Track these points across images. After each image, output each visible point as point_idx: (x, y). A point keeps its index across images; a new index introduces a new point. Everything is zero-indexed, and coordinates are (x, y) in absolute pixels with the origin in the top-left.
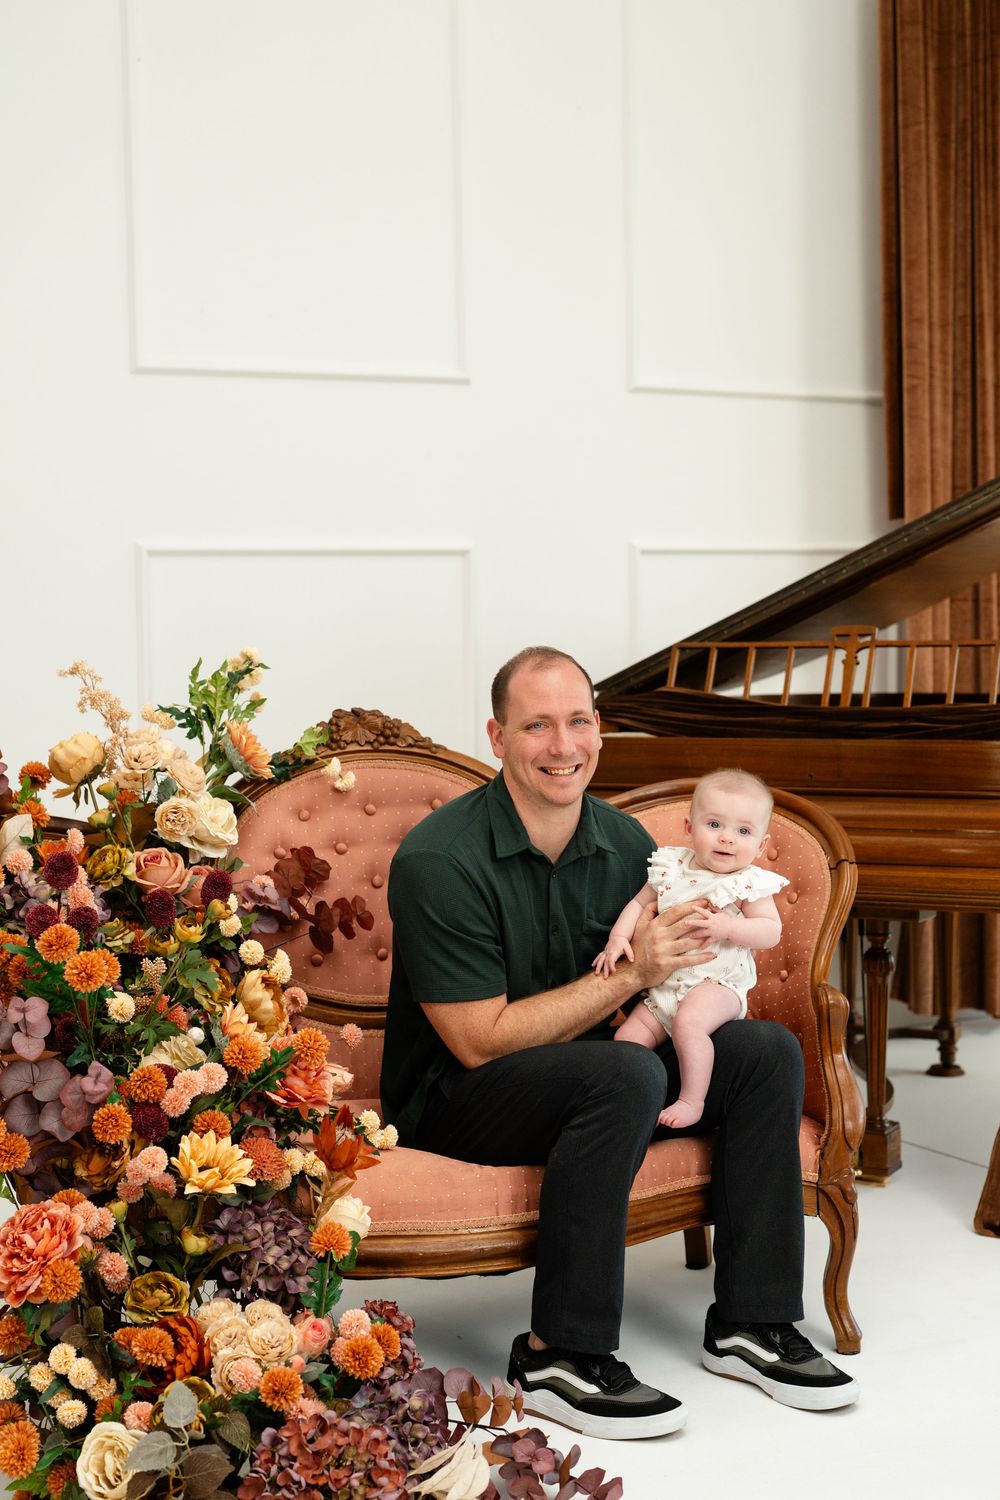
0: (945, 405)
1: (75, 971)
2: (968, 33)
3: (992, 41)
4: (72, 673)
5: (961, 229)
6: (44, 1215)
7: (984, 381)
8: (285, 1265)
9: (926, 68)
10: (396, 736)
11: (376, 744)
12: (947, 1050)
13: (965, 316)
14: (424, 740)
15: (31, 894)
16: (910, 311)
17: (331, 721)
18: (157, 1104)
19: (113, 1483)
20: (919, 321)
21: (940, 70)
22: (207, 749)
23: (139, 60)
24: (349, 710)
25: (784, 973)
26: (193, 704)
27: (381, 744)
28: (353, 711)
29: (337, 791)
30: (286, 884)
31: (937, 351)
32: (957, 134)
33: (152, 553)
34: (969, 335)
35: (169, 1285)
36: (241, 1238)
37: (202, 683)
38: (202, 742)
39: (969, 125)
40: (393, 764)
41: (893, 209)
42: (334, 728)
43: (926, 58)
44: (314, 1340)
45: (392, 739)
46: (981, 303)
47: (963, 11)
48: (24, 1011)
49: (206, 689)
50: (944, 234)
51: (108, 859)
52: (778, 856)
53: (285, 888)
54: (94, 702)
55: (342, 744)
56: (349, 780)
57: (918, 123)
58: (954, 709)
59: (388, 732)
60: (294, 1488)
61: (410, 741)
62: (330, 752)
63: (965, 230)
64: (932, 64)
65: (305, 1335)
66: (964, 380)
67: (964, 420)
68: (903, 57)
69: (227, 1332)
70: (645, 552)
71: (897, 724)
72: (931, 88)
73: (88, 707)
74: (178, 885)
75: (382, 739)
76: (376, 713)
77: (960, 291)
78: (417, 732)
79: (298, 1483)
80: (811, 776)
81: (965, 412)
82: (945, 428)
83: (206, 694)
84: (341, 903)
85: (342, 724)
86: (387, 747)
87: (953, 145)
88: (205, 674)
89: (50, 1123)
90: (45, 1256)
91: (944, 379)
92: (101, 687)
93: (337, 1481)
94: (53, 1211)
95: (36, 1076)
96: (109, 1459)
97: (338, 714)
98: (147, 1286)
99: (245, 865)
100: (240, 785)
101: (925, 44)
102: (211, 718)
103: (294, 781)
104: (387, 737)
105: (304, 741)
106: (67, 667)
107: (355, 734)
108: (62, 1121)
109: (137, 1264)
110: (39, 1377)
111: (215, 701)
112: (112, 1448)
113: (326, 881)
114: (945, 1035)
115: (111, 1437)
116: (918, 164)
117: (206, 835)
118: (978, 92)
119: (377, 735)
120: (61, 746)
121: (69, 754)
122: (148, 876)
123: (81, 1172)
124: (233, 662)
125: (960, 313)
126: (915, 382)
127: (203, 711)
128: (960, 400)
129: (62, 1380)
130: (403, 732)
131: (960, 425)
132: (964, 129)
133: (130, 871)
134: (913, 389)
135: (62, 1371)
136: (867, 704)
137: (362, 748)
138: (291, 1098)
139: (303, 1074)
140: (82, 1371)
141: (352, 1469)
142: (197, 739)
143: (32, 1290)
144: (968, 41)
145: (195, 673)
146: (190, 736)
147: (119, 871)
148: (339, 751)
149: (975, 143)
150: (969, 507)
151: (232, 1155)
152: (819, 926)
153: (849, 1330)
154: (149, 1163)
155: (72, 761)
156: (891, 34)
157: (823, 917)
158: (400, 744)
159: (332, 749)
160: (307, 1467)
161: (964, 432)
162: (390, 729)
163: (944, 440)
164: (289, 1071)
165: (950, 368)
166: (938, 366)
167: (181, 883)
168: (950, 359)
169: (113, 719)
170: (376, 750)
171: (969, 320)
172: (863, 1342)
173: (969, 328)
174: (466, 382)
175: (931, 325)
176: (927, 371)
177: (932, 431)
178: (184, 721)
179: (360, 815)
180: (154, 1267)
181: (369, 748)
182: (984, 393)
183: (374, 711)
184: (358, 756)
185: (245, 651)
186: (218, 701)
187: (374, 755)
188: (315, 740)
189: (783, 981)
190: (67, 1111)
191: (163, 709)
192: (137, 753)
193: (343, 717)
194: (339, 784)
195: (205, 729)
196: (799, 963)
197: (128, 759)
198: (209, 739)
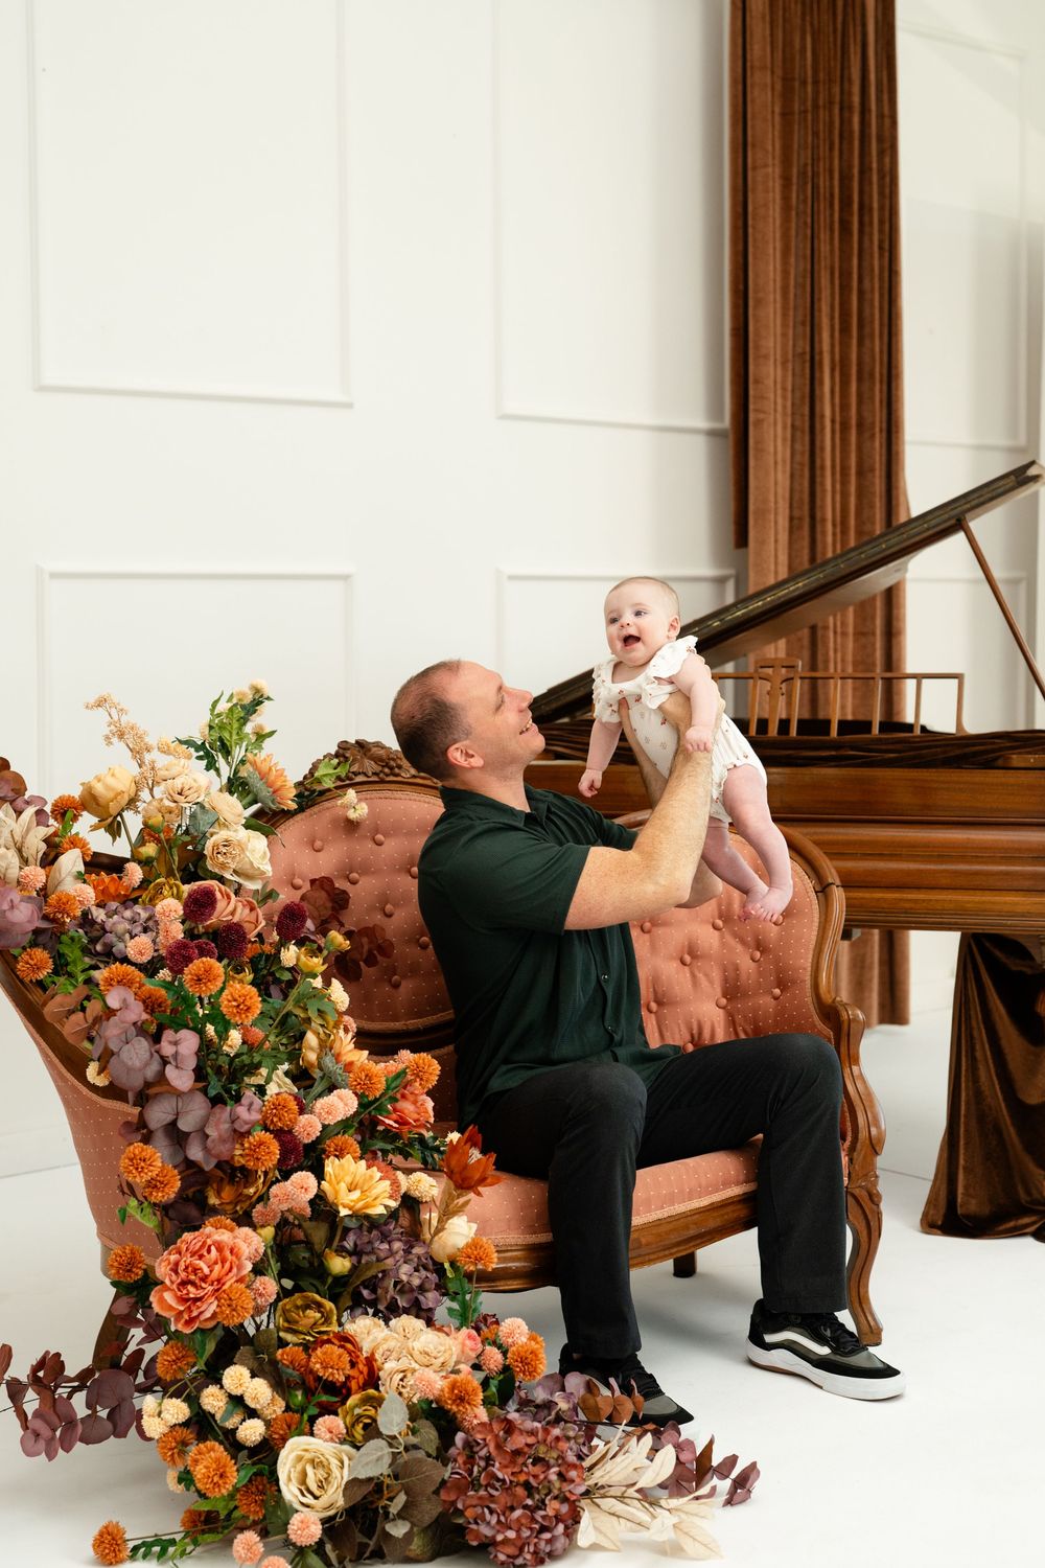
0: (784, 440)
1: (234, 1003)
2: (810, 80)
3: (829, 89)
4: (98, 706)
5: (801, 268)
6: (209, 1242)
7: (823, 416)
8: (416, 1282)
9: (773, 112)
10: (400, 767)
11: (381, 775)
13: (804, 353)
15: (108, 928)
16: (757, 347)
17: (337, 752)
18: (290, 1132)
19: (317, 1493)
20: (766, 357)
21: (784, 115)
22: (225, 781)
23: (44, 70)
24: (354, 742)
25: (777, 991)
26: (209, 736)
27: (387, 775)
28: (357, 742)
29: (350, 822)
31: (779, 386)
32: (798, 178)
33: (53, 576)
34: (808, 371)
35: (319, 1306)
36: (374, 1258)
38: (219, 775)
39: (809, 168)
40: (399, 795)
41: (741, 247)
42: (341, 759)
43: (773, 103)
44: (471, 1350)
45: (397, 770)
46: (820, 342)
47: (805, 59)
48: (176, 1043)
49: (223, 721)
50: (785, 273)
54: (121, 736)
55: (350, 775)
56: (362, 811)
57: (766, 166)
59: (392, 763)
60: (498, 1485)
62: (345, 783)
63: (805, 270)
64: (777, 110)
65: (464, 1345)
66: (803, 415)
67: (803, 453)
68: (753, 101)
69: (385, 1347)
70: (511, 578)
71: (833, 753)
72: (776, 133)
73: (115, 740)
75: (386, 770)
77: (800, 329)
79: (504, 1481)
81: (803, 446)
82: (784, 461)
83: (223, 726)
84: (365, 931)
85: (348, 755)
86: (392, 778)
87: (794, 188)
88: (223, 706)
89: (195, 1153)
90: (219, 1281)
91: (784, 414)
92: (126, 720)
93: (535, 1477)
94: (216, 1237)
95: (180, 1107)
96: (310, 1470)
97: (344, 746)
98: (297, 1307)
99: (281, 896)
101: (773, 89)
102: (226, 751)
103: (307, 812)
104: (391, 768)
106: (92, 701)
107: (361, 767)
108: (206, 1149)
109: (282, 1287)
110: (213, 1400)
111: (231, 733)
112: (312, 1461)
113: (348, 910)
115: (306, 1450)
116: (766, 205)
117: (248, 866)
118: (818, 137)
119: (382, 766)
121: (108, 787)
123: (213, 1200)
124: (238, 694)
125: (799, 350)
126: (761, 416)
127: (218, 743)
128: (798, 434)
129: (237, 1401)
131: (798, 458)
132: (805, 173)
134: (759, 422)
135: (237, 1392)
136: (793, 732)
137: (370, 779)
138: (402, 1122)
139: (411, 1098)
140: (259, 1391)
141: (549, 1467)
142: (212, 772)
143: (208, 1315)
144: (809, 88)
145: (214, 705)
146: (208, 768)
148: (351, 782)
149: (815, 187)
150: (884, 546)
151: (371, 1177)
152: (812, 946)
153: (872, 1323)
154: (300, 1187)
155: (111, 795)
156: (740, 79)
157: (814, 938)
158: (404, 775)
160: (506, 1467)
161: (802, 464)
162: (393, 760)
163: (784, 472)
164: (399, 1096)
165: (789, 404)
166: (779, 401)
168: (789, 395)
169: (137, 753)
170: (382, 781)
171: (808, 357)
172: (884, 1335)
173: (808, 365)
174: (349, 406)
175: (775, 360)
176: (772, 406)
177: (776, 463)
178: (202, 753)
179: (370, 844)
180: (297, 1289)
181: (375, 779)
182: (823, 428)
183: (378, 742)
184: (366, 787)
185: (254, 683)
186: (234, 732)
187: (381, 786)
188: (332, 771)
189: (776, 998)
190: (213, 1141)
191: (180, 742)
192: (180, 787)
193: (349, 749)
194: (352, 815)
195: (221, 762)
196: (794, 982)
197: (171, 792)
198: (226, 772)
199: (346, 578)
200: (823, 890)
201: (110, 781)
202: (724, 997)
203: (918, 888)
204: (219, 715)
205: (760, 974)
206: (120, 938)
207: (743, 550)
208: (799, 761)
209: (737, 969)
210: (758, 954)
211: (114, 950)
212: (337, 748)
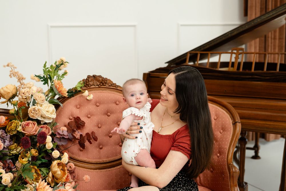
4: (7, 66)
10: (106, 83)
11: (100, 86)
12: (257, 152)
14: (114, 84)
17: (87, 79)
22: (49, 88)
24: (92, 75)
25: (218, 155)
26: (45, 74)
27: (101, 86)
28: (93, 76)
29: (88, 100)
30: (71, 129)
33: (52, 27)
37: (48, 68)
38: (48, 86)
40: (104, 91)
42: (87, 81)
49: (49, 70)
51: (13, 125)
52: (217, 119)
53: (70, 130)
55: (90, 86)
56: (91, 97)
58: (267, 73)
59: (103, 82)
61: (110, 85)
62: (86, 88)
70: (181, 25)
71: (250, 77)
73: (12, 76)
74: (35, 133)
75: (101, 84)
76: (100, 76)
78: (112, 82)
80: (226, 91)
83: (49, 71)
84: (87, 134)
85: (90, 80)
86: (103, 86)
88: (48, 66)
92: (16, 70)
97: (89, 77)
99: (58, 124)
100: (58, 99)
102: (51, 80)
103: (75, 97)
104: (103, 84)
105: (77, 86)
106: (6, 64)
107: (94, 83)
113: (84, 127)
114: (256, 149)
117: (45, 116)
120: (2, 88)
121: (5, 91)
122: (26, 130)
124: (59, 61)
127: (48, 76)
130: (108, 82)
133: (20, 129)
136: (241, 70)
137: (95, 87)
142: (47, 85)
145: (45, 65)
146: (44, 84)
147: (16, 129)
148: (89, 88)
155: (6, 93)
158: (106, 85)
159: (86, 87)
162: (104, 81)
167: (36, 131)
169: (20, 79)
178: (42, 79)
179: (95, 106)
181: (97, 87)
186: (53, 73)
187: (99, 89)
189: (218, 157)
191: (36, 76)
194: (88, 98)
196: (223, 152)
198: (50, 85)
200: (235, 124)
201: (5, 89)
203: (271, 121)
207: (246, 17)
212: (87, 77)
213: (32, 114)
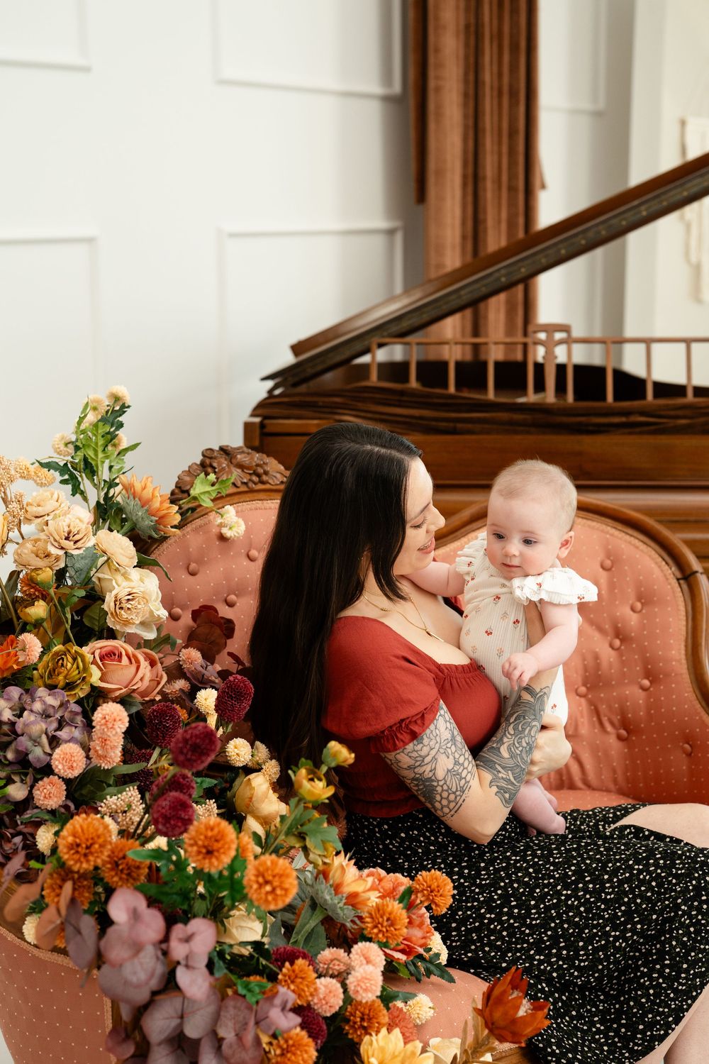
0: (458, 105)
11: (251, 484)
13: (470, 25)
15: (19, 730)
18: (310, 1007)
22: (94, 506)
24: (217, 449)
25: (646, 683)
27: (255, 484)
28: (222, 449)
29: (222, 538)
34: (473, 42)
38: (85, 499)
40: (268, 504)
42: (209, 470)
45: (265, 478)
49: (86, 439)
52: (612, 567)
56: (240, 528)
59: (260, 471)
66: (470, 83)
70: (230, 235)
75: (255, 478)
82: (458, 124)
83: (86, 444)
85: (216, 465)
86: (260, 486)
91: (459, 81)
97: (208, 454)
102: (91, 471)
103: (180, 533)
104: (259, 476)
105: (197, 491)
111: (96, 452)
119: (250, 474)
124: (92, 402)
127: (82, 463)
133: (95, 676)
136: (571, 399)
137: (238, 490)
142: (78, 496)
146: (73, 493)
147: (84, 678)
158: (271, 481)
162: (259, 466)
163: (458, 134)
170: (252, 491)
171: (473, 29)
173: (473, 36)
175: (451, 30)
176: (448, 73)
178: (66, 477)
179: (245, 562)
181: (244, 488)
184: (236, 499)
185: (114, 391)
186: (100, 450)
187: (250, 495)
188: (209, 488)
190: (231, 1046)
191: (41, 464)
192: (66, 529)
193: (215, 458)
194: (227, 532)
195: (86, 484)
196: (667, 675)
197: (57, 538)
198: (94, 495)
199: (90, 240)
200: (686, 579)
202: (584, 685)
204: (83, 432)
205: (623, 663)
206: (35, 741)
207: (422, 205)
208: (591, 428)
209: (597, 657)
210: (617, 643)
211: (30, 757)
212: (201, 457)
213: (122, 612)
